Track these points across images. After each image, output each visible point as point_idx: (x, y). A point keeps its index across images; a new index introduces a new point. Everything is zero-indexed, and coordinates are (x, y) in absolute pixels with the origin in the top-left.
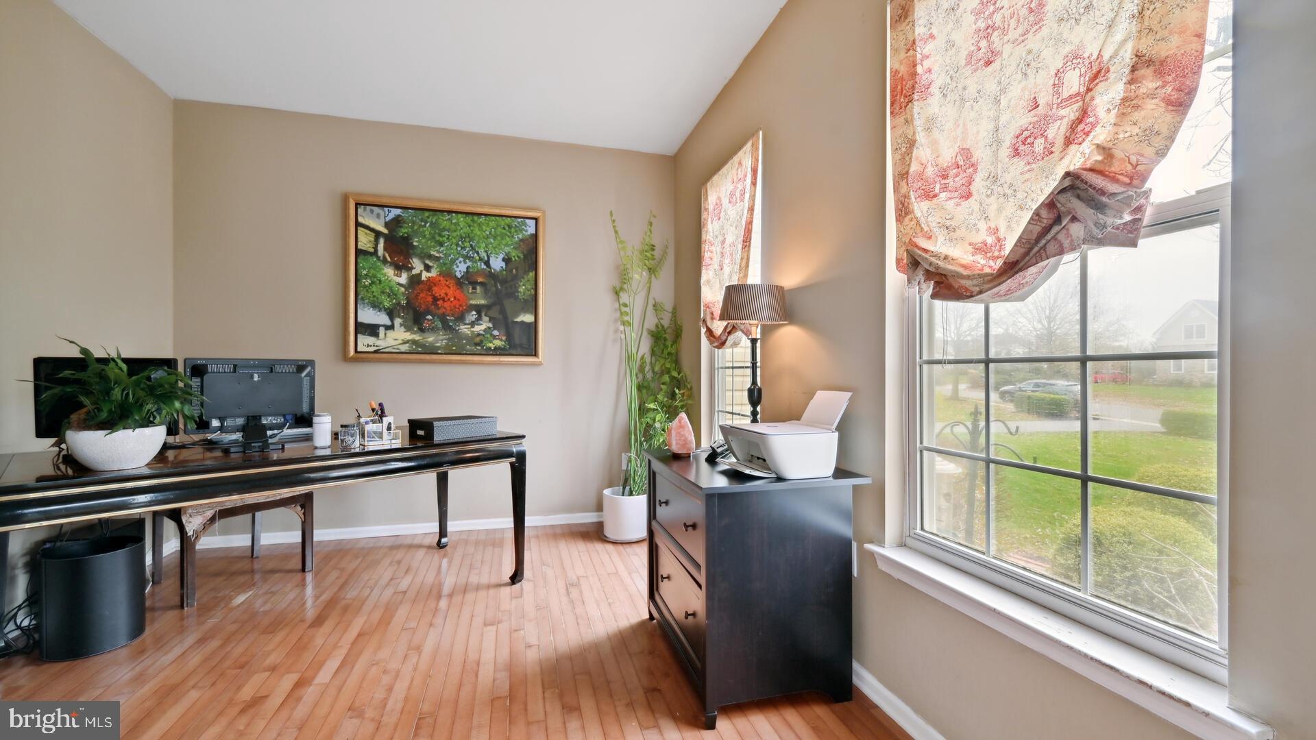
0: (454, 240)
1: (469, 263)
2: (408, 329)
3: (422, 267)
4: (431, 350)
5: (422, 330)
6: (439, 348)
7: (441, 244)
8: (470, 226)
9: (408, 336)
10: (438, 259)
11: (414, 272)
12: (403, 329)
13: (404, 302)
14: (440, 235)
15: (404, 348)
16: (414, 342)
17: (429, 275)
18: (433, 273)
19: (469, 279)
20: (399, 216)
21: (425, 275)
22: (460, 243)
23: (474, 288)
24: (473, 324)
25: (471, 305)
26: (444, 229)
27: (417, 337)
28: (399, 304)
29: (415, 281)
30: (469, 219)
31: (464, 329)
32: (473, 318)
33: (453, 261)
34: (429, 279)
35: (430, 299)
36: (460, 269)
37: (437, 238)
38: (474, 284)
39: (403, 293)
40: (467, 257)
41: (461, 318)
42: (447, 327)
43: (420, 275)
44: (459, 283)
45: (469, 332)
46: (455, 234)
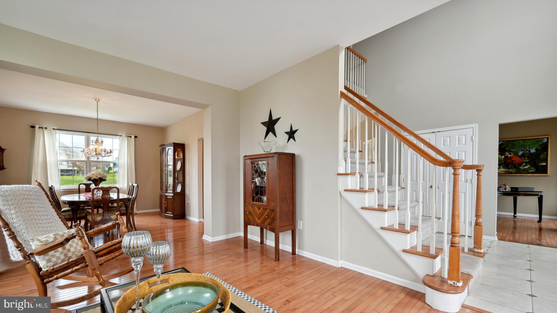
0: (518, 147)
1: (523, 152)
2: (504, 168)
3: (508, 154)
4: (511, 173)
5: (508, 168)
6: (513, 172)
7: (514, 148)
8: (523, 143)
9: (504, 170)
10: (513, 152)
11: (506, 155)
12: (502, 168)
13: (503, 162)
14: (514, 146)
15: (503, 172)
16: (506, 171)
17: (510, 155)
18: (512, 155)
19: (523, 155)
20: (502, 143)
21: (509, 156)
22: (520, 147)
23: (525, 158)
24: (524, 166)
25: (524, 162)
26: (515, 145)
27: (507, 170)
28: (502, 163)
29: (506, 157)
30: (523, 141)
31: (522, 168)
32: (524, 165)
33: (518, 152)
34: (510, 157)
35: (511, 161)
36: (520, 153)
37: (513, 147)
38: (525, 157)
39: (503, 160)
40: (522, 150)
41: (520, 165)
42: (515, 167)
43: (508, 156)
44: (520, 157)
45: (523, 168)
46: (518, 145)
